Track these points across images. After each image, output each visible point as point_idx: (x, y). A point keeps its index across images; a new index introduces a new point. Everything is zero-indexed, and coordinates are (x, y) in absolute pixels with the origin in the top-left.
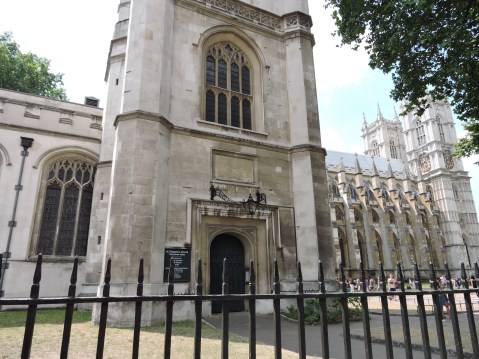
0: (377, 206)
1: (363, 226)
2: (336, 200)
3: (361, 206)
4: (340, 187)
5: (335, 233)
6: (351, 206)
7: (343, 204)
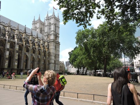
0: (29, 46)
1: (22, 53)
2: (12, 40)
3: (23, 45)
4: (15, 35)
5: (7, 53)
6: (18, 44)
7: (15, 43)
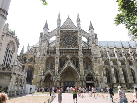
0: (131, 59)
1: (125, 67)
2: (113, 58)
3: (124, 59)
4: (115, 53)
5: (113, 70)
6: (119, 60)
7: (116, 59)
